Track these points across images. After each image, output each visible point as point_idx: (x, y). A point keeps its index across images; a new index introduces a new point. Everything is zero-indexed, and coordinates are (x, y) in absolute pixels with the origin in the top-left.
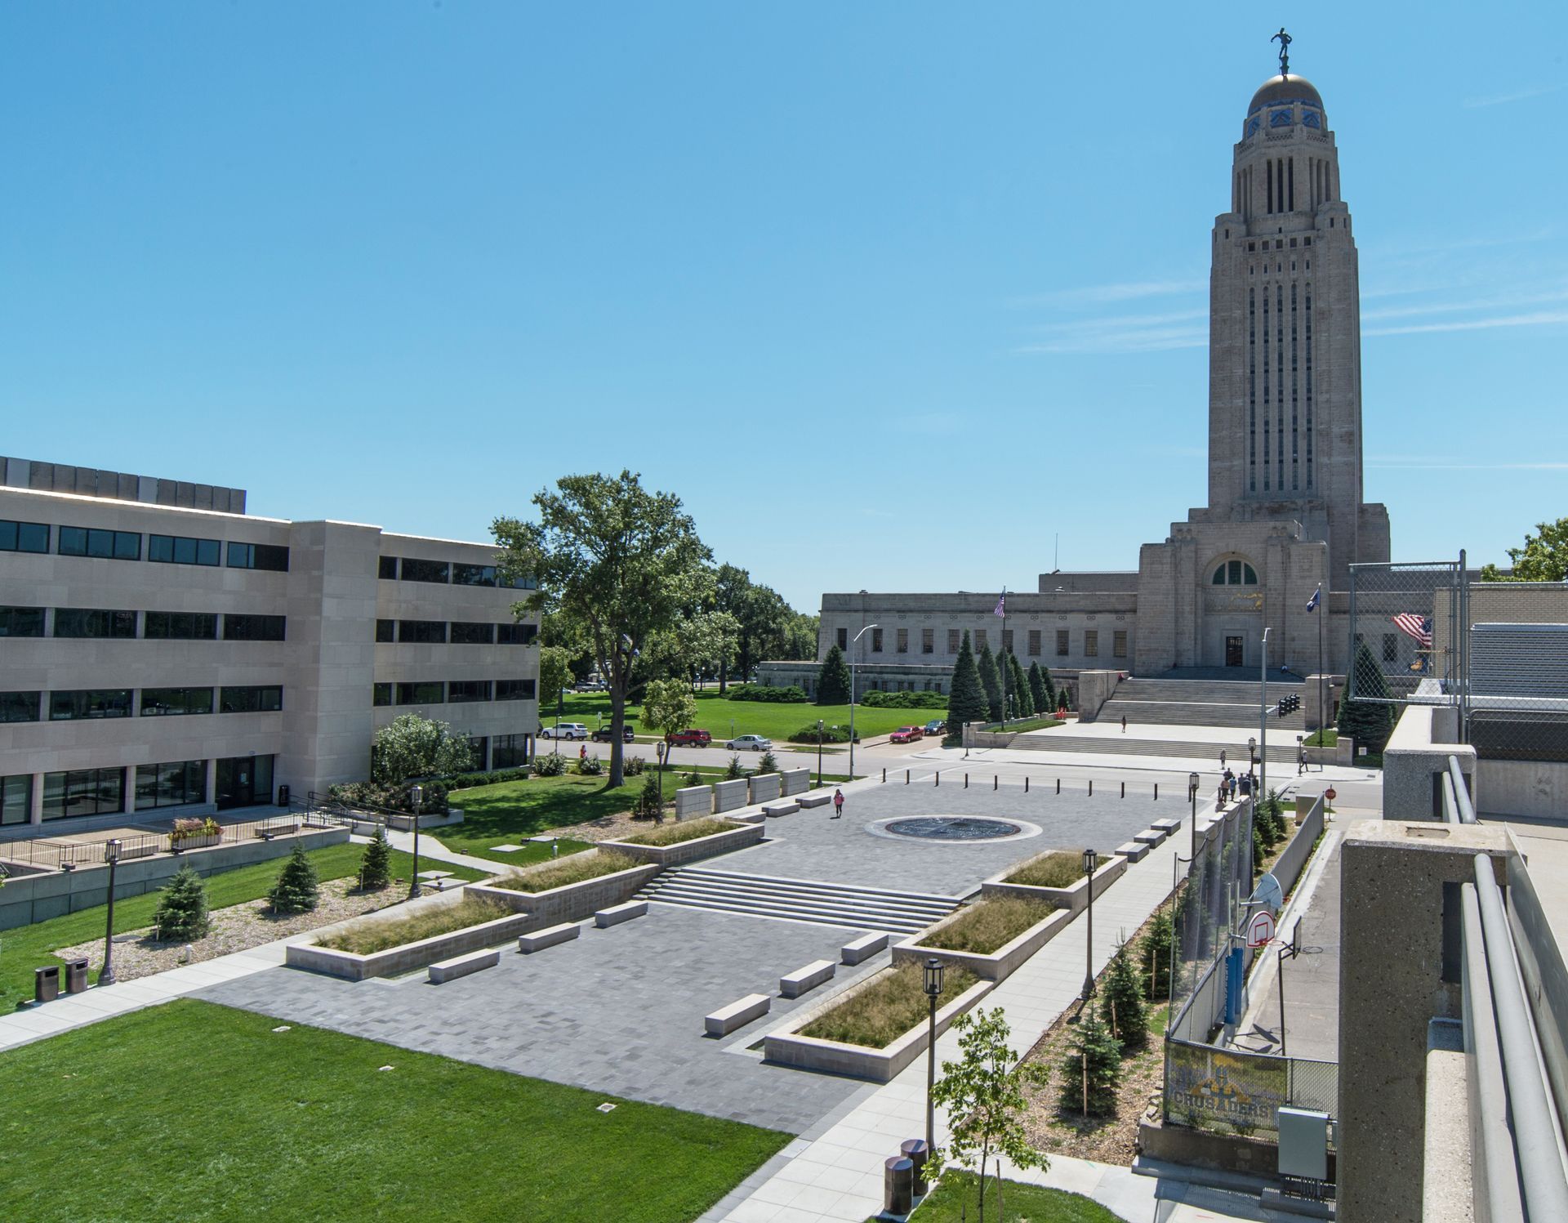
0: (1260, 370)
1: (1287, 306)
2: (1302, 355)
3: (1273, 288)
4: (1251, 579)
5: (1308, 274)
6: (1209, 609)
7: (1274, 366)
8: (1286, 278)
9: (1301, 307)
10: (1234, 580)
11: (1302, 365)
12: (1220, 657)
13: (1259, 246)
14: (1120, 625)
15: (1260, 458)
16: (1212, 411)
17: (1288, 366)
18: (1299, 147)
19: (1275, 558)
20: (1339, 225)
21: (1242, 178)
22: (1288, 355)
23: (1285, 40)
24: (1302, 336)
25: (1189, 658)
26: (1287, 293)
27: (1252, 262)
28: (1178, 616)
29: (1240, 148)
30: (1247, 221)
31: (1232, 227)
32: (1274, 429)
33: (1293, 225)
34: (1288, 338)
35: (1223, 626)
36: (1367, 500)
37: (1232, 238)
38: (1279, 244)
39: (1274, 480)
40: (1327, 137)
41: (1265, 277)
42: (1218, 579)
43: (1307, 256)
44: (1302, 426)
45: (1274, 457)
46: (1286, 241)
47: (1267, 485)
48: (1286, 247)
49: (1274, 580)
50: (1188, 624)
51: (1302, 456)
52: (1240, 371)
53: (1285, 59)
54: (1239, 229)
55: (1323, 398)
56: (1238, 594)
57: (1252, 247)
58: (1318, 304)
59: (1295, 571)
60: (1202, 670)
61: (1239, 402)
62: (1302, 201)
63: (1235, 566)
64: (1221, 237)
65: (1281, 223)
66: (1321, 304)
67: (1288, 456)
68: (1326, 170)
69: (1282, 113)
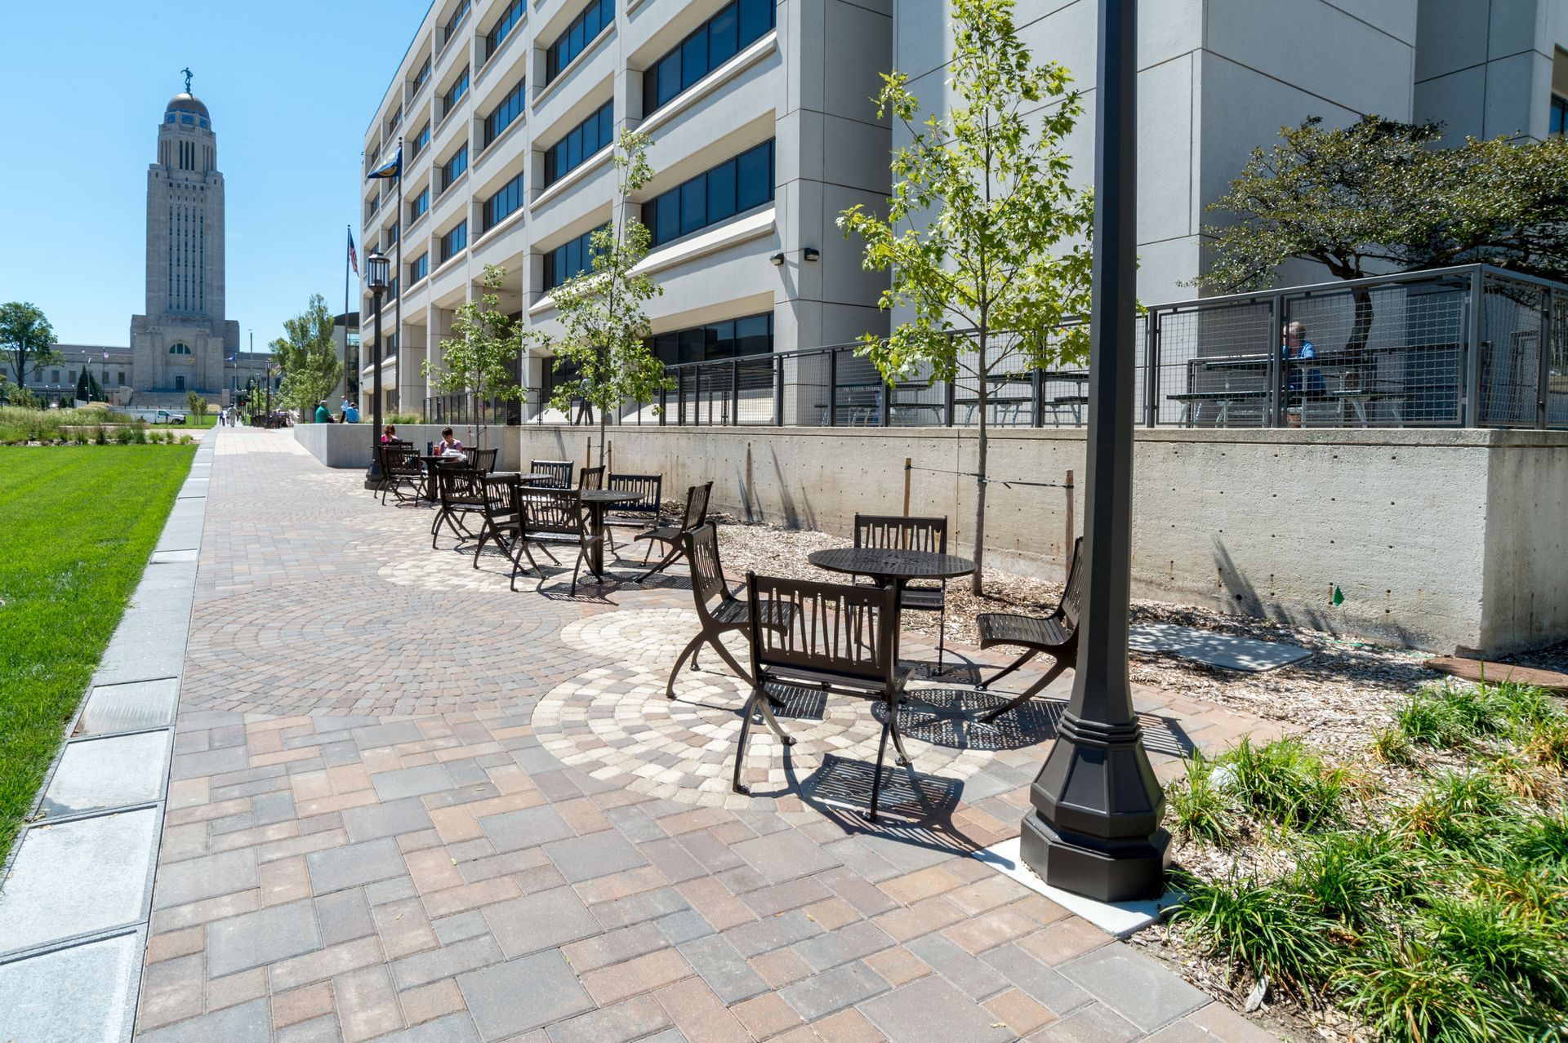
0: (175, 249)
1: (190, 219)
2: (198, 245)
3: (183, 209)
4: (188, 351)
5: (202, 205)
6: (167, 364)
7: (183, 248)
8: (191, 204)
9: (198, 220)
10: (180, 351)
11: (198, 249)
12: (173, 384)
13: (175, 185)
14: (122, 370)
15: (174, 293)
16: (147, 266)
17: (190, 249)
18: (196, 137)
19: (200, 343)
20: (218, 182)
21: (164, 146)
22: (190, 244)
23: (189, 75)
24: (198, 235)
25: (160, 385)
26: (190, 213)
27: (171, 193)
28: (154, 366)
29: (163, 128)
30: (168, 169)
31: (160, 172)
32: (182, 279)
33: (194, 177)
34: (190, 235)
35: (175, 372)
36: (228, 318)
37: (160, 178)
38: (187, 187)
39: (182, 305)
40: (212, 134)
41: (178, 202)
42: (172, 351)
43: (202, 196)
44: (198, 280)
45: (182, 294)
46: (190, 186)
47: (178, 307)
48: (191, 190)
49: (200, 353)
50: (159, 370)
51: (198, 295)
52: (164, 248)
53: (189, 85)
54: (163, 174)
55: (209, 267)
56: (183, 358)
57: (171, 185)
58: (207, 221)
59: (210, 349)
60: (166, 390)
61: (163, 264)
62: (199, 166)
63: (180, 346)
64: (154, 175)
65: (187, 176)
66: (209, 222)
67: (190, 294)
68: (210, 152)
69: (188, 117)
